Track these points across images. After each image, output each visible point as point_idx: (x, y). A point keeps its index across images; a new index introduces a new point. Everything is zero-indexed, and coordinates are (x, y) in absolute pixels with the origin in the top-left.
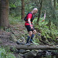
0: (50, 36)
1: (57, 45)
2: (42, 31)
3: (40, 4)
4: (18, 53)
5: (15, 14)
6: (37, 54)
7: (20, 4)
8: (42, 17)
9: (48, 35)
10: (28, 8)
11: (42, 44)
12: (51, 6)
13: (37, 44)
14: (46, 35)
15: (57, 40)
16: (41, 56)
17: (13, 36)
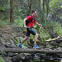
1: (45, 49)
10: (17, 11)
11: (30, 47)
12: (40, 9)
15: (45, 43)
16: (29, 59)
17: (2, 39)
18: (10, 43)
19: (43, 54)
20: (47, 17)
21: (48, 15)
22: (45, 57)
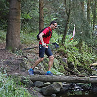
0: (81, 63)
2: (70, 55)
3: (66, 15)
4: (33, 86)
5: (29, 29)
6: (61, 88)
7: (37, 14)
8: (69, 34)
9: (77, 61)
10: (49, 20)
11: (68, 74)
12: (83, 18)
13: (62, 74)
14: (74, 61)
15: (90, 68)
17: (26, 62)
18: (38, 67)
19: (87, 85)
20: (93, 29)
21: (95, 26)
22: (90, 89)
